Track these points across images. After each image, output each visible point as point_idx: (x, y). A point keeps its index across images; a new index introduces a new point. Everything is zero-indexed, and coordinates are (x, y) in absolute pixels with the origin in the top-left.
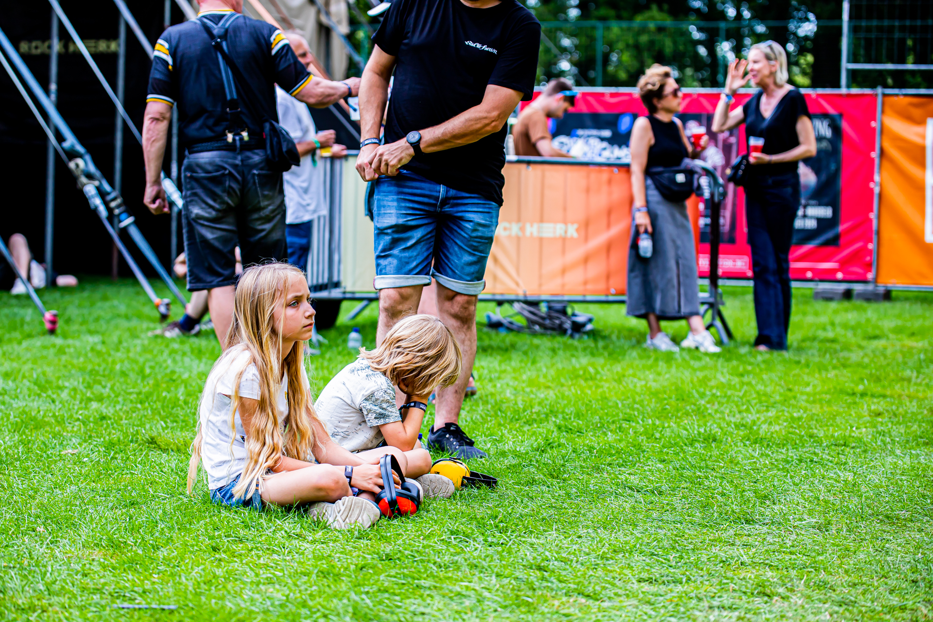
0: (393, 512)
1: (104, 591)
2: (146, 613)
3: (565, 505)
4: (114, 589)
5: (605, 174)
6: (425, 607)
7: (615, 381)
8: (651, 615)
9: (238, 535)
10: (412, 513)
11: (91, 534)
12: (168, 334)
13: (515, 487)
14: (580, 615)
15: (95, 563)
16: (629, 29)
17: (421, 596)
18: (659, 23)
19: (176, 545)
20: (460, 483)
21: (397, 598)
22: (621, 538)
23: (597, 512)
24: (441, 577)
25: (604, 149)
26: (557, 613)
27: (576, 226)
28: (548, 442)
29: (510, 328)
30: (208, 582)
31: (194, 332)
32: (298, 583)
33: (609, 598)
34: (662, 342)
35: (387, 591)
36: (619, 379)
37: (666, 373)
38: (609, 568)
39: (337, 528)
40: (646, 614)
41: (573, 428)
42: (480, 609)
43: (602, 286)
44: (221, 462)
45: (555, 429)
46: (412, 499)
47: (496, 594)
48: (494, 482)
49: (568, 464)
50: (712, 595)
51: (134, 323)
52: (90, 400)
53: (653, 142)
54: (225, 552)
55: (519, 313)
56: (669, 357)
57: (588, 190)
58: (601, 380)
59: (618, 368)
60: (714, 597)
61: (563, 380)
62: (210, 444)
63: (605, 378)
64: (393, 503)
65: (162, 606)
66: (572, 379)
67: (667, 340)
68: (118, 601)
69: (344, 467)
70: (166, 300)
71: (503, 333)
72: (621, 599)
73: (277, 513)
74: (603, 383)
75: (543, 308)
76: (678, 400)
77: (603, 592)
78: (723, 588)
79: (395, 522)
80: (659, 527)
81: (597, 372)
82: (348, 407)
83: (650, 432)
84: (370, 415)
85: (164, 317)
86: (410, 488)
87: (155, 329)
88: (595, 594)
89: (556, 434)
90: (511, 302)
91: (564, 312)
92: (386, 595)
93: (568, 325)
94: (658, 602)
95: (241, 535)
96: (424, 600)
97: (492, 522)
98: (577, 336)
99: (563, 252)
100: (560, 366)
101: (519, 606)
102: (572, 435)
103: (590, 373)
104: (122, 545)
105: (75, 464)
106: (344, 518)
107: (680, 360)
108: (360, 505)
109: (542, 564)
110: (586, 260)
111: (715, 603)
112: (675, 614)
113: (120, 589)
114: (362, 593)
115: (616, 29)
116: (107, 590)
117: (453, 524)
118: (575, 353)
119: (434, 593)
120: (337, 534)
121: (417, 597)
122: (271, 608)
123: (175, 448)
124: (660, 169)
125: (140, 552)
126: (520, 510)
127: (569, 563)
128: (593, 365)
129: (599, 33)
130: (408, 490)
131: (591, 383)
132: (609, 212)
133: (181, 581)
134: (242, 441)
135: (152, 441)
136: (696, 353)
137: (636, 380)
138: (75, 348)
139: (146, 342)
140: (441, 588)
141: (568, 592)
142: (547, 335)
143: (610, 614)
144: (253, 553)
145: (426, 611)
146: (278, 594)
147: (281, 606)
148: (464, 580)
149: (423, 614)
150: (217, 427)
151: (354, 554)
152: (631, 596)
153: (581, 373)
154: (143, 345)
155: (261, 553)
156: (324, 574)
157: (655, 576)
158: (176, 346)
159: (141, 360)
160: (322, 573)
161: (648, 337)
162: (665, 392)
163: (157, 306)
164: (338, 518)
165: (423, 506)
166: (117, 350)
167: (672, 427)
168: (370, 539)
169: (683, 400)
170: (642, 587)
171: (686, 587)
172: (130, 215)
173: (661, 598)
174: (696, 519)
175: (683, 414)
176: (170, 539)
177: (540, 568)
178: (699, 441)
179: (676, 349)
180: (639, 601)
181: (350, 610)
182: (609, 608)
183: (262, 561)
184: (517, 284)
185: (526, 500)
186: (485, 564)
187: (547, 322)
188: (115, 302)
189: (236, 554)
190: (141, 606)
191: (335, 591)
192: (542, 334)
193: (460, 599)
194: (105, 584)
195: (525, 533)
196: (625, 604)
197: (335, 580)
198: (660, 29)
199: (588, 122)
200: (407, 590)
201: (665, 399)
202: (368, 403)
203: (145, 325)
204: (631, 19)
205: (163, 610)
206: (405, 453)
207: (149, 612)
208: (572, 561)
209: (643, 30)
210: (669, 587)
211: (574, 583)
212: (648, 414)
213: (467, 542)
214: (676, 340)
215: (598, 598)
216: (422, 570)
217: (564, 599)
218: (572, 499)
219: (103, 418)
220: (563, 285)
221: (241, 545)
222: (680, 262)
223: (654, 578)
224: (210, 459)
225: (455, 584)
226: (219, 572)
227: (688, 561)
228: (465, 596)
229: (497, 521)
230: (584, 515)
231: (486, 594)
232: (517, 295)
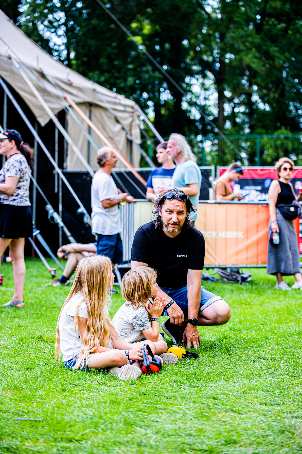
0: (148, 371)
1: (10, 412)
2: (28, 422)
3: (229, 367)
4: (14, 411)
5: (255, 208)
6: (158, 418)
7: (260, 305)
8: (264, 421)
9: (75, 383)
10: (157, 372)
11: (7, 383)
12: (55, 285)
13: (207, 358)
14: (231, 421)
15: (7, 398)
16: (272, 138)
17: (157, 413)
18: (286, 135)
19: (46, 388)
20: (181, 357)
21: (146, 414)
22: (254, 383)
23: (244, 371)
24: (167, 403)
25: (258, 195)
26: (220, 420)
27: (242, 233)
28: (224, 336)
29: (213, 280)
30: (58, 407)
31: (66, 284)
32: (100, 407)
33: (246, 413)
34: (283, 286)
35: (141, 411)
36: (262, 304)
37: (284, 301)
38: (247, 398)
39: (122, 379)
40: (262, 421)
41: (237, 329)
42: (184, 419)
43: (255, 260)
44: (69, 349)
45: (229, 329)
46: (157, 365)
47: (192, 411)
48: (197, 356)
49: (233, 347)
50: (294, 411)
51: (40, 280)
52: (15, 317)
53: (280, 191)
54: (68, 392)
55: (217, 273)
56: (285, 293)
57: (247, 216)
58: (252, 305)
59: (261, 299)
60: (295, 412)
61: (235, 305)
62: (64, 340)
63: (255, 304)
64: (148, 367)
65: (36, 419)
66: (239, 305)
67: (286, 285)
68: (16, 416)
69: (125, 351)
70: (54, 269)
71: (209, 282)
72: (251, 413)
73: (94, 372)
74: (254, 306)
75: (229, 270)
76: (288, 314)
77: (243, 410)
78: (299, 408)
79: (149, 376)
80: (273, 378)
81: (252, 301)
82: (126, 323)
83: (273, 331)
84: (136, 325)
85: (53, 277)
86: (156, 360)
87: (49, 282)
88: (239, 411)
89: (228, 332)
90: (213, 268)
91: (238, 272)
92: (141, 413)
93: (239, 279)
94: (268, 414)
95: (76, 384)
96: (158, 415)
97: (194, 376)
98: (244, 283)
99: (237, 244)
100: (234, 298)
101: (202, 417)
102: (236, 332)
103: (248, 301)
104: (21, 389)
105: (4, 349)
106: (125, 375)
107: (290, 295)
108: (132, 368)
109: (216, 396)
110: (247, 248)
111: (295, 415)
112: (275, 420)
113: (17, 410)
114: (129, 412)
115: (266, 138)
116: (11, 411)
117: (175, 377)
118: (242, 292)
119: (163, 411)
120: (121, 382)
121: (155, 413)
122: (86, 420)
123: (51, 341)
124: (283, 205)
125: (29, 392)
126: (208, 370)
127: (228, 395)
128: (250, 297)
129: (258, 141)
130: (155, 361)
131: (248, 306)
132: (258, 226)
133: (46, 407)
134: (79, 338)
135: (41, 338)
136: (299, 291)
137: (269, 305)
138: (11, 292)
139: (44, 289)
140: (167, 409)
141: (226, 410)
142: (230, 283)
143: (245, 421)
144: (81, 392)
145: (159, 420)
146: (90, 412)
147: (91, 418)
148: (178, 404)
149: (157, 422)
150: (67, 332)
151: (129, 392)
152: (256, 412)
153: (244, 301)
154: (42, 290)
155: (85, 392)
156: (113, 402)
157: (268, 402)
158: (57, 290)
159: (40, 298)
160: (112, 402)
161: (277, 283)
162: (282, 311)
163: (50, 272)
164: (123, 375)
165: (163, 368)
166: (30, 292)
167: (283, 328)
168: (137, 385)
169: (290, 314)
170: (261, 407)
171: (282, 407)
172: (37, 229)
173: (270, 413)
174: (290, 373)
175: (289, 321)
176: (43, 385)
177: (214, 398)
178: (295, 334)
179: (290, 289)
180: (259, 414)
181: (123, 420)
182: (244, 418)
183: (85, 396)
184: (215, 260)
185: (211, 364)
186: (189, 397)
187: (230, 277)
188: (32, 270)
189: (73, 393)
190: (26, 419)
191: (117, 411)
192: (227, 283)
193: (175, 414)
194: (10, 408)
195: (209, 381)
196: (252, 416)
197: (118, 405)
198: (286, 138)
199: (250, 182)
200: (151, 410)
201: (282, 314)
202: (135, 320)
203: (44, 280)
204: (272, 133)
205: (36, 421)
206: (154, 343)
207: (29, 422)
208: (230, 394)
209: (278, 138)
210: (274, 407)
211: (230, 406)
212: (273, 321)
213: (181, 386)
214: (290, 285)
215: (240, 413)
216: (159, 400)
217: (224, 413)
218: (233, 364)
219: (20, 326)
220: (237, 260)
221: (76, 388)
222: (291, 248)
223: (267, 403)
224: (64, 347)
225: (173, 407)
226: (64, 402)
227: (284, 394)
228: (178, 413)
229: (196, 375)
230: (238, 372)
231: (187, 411)
232: (216, 265)
